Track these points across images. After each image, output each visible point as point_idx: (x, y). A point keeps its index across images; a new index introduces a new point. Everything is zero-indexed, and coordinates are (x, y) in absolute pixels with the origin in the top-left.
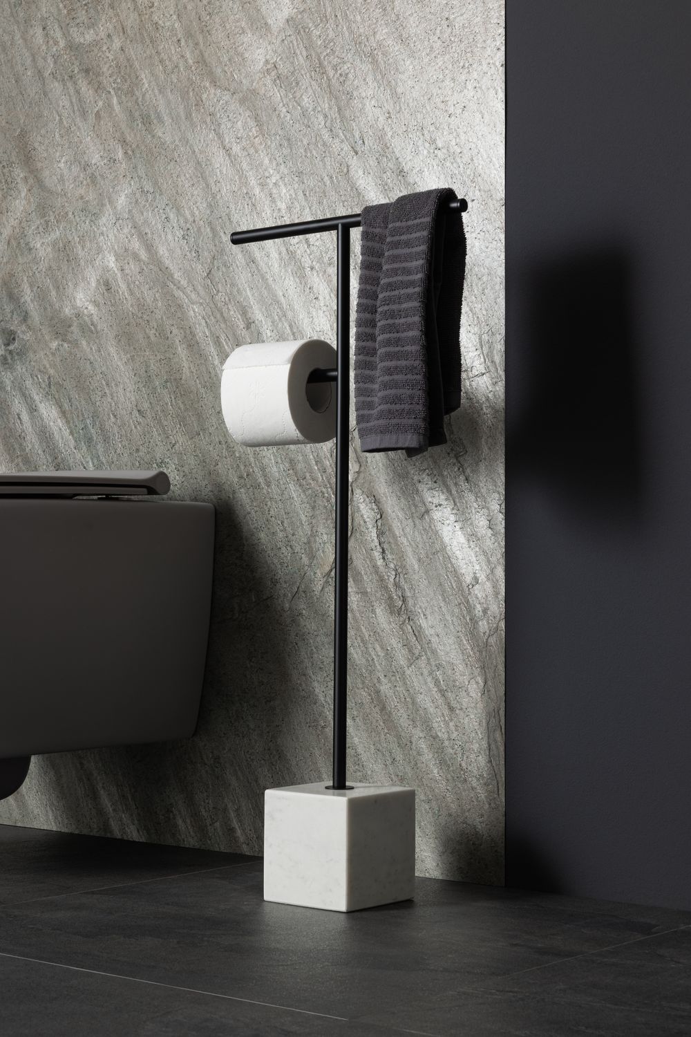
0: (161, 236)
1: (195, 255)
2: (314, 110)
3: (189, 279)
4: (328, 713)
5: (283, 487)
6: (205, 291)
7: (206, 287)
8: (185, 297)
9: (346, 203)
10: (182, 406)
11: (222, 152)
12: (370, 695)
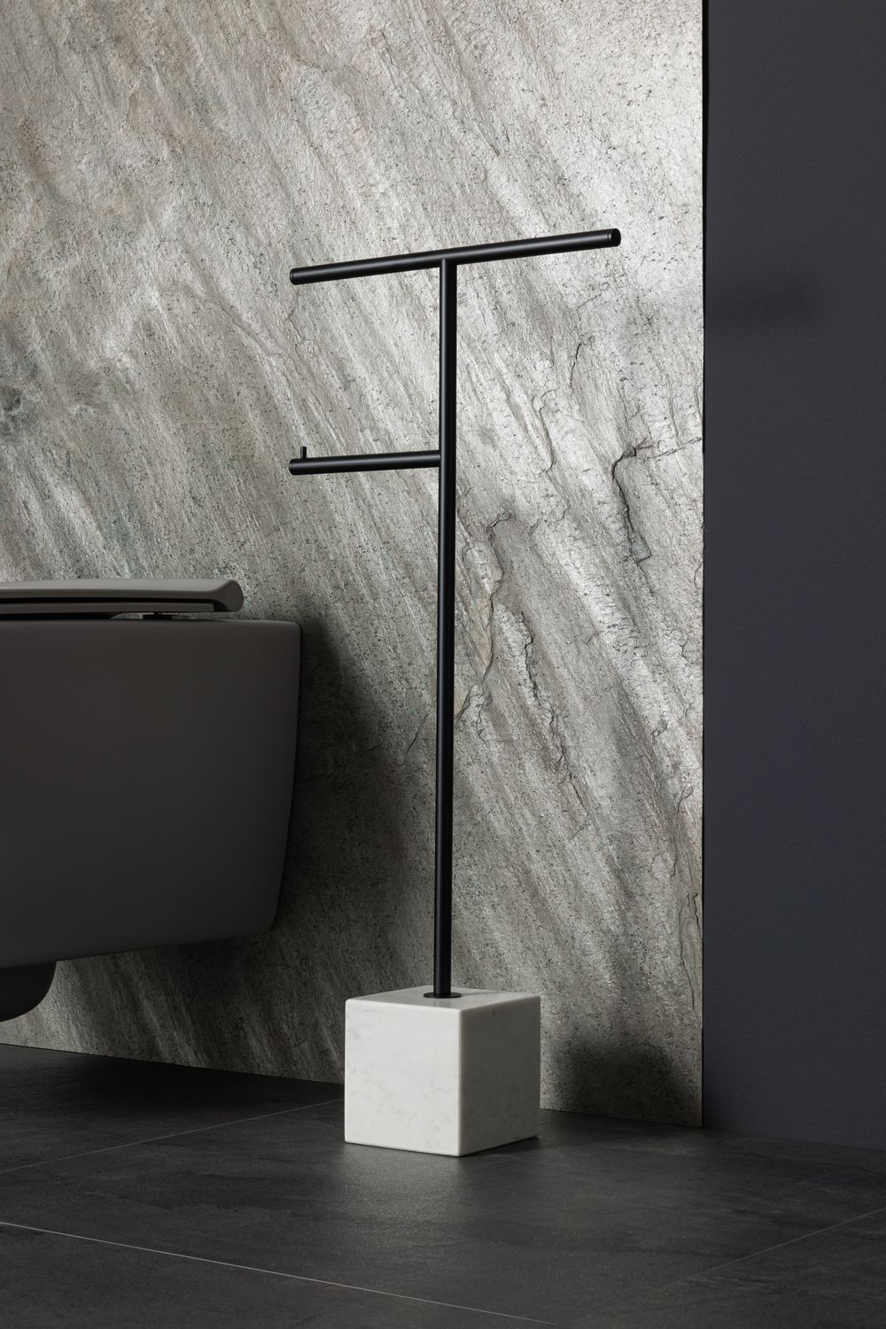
0: (223, 264)
1: (270, 289)
2: (438, 94)
3: (263, 322)
4: (458, 899)
5: (396, 600)
6: (286, 338)
7: (286, 333)
8: (258, 346)
9: (483, 221)
10: (254, 492)
11: (308, 151)
12: (516, 876)
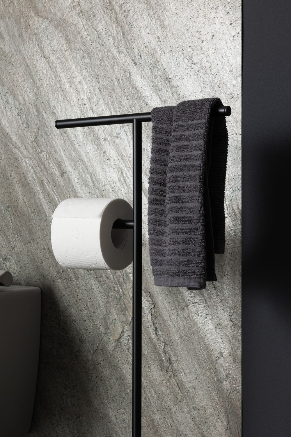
0: (3, 113)
1: (26, 126)
2: (106, 34)
3: (22, 142)
4: (118, 429)
5: (87, 281)
6: (33, 150)
7: (34, 148)
8: (20, 153)
9: (128, 97)
10: (19, 224)
11: (43, 60)
12: (147, 421)
